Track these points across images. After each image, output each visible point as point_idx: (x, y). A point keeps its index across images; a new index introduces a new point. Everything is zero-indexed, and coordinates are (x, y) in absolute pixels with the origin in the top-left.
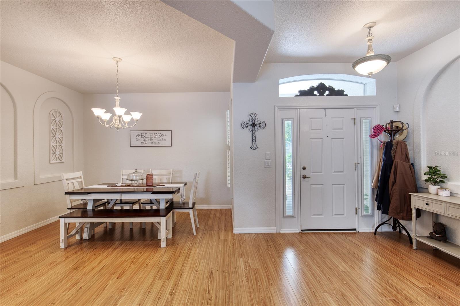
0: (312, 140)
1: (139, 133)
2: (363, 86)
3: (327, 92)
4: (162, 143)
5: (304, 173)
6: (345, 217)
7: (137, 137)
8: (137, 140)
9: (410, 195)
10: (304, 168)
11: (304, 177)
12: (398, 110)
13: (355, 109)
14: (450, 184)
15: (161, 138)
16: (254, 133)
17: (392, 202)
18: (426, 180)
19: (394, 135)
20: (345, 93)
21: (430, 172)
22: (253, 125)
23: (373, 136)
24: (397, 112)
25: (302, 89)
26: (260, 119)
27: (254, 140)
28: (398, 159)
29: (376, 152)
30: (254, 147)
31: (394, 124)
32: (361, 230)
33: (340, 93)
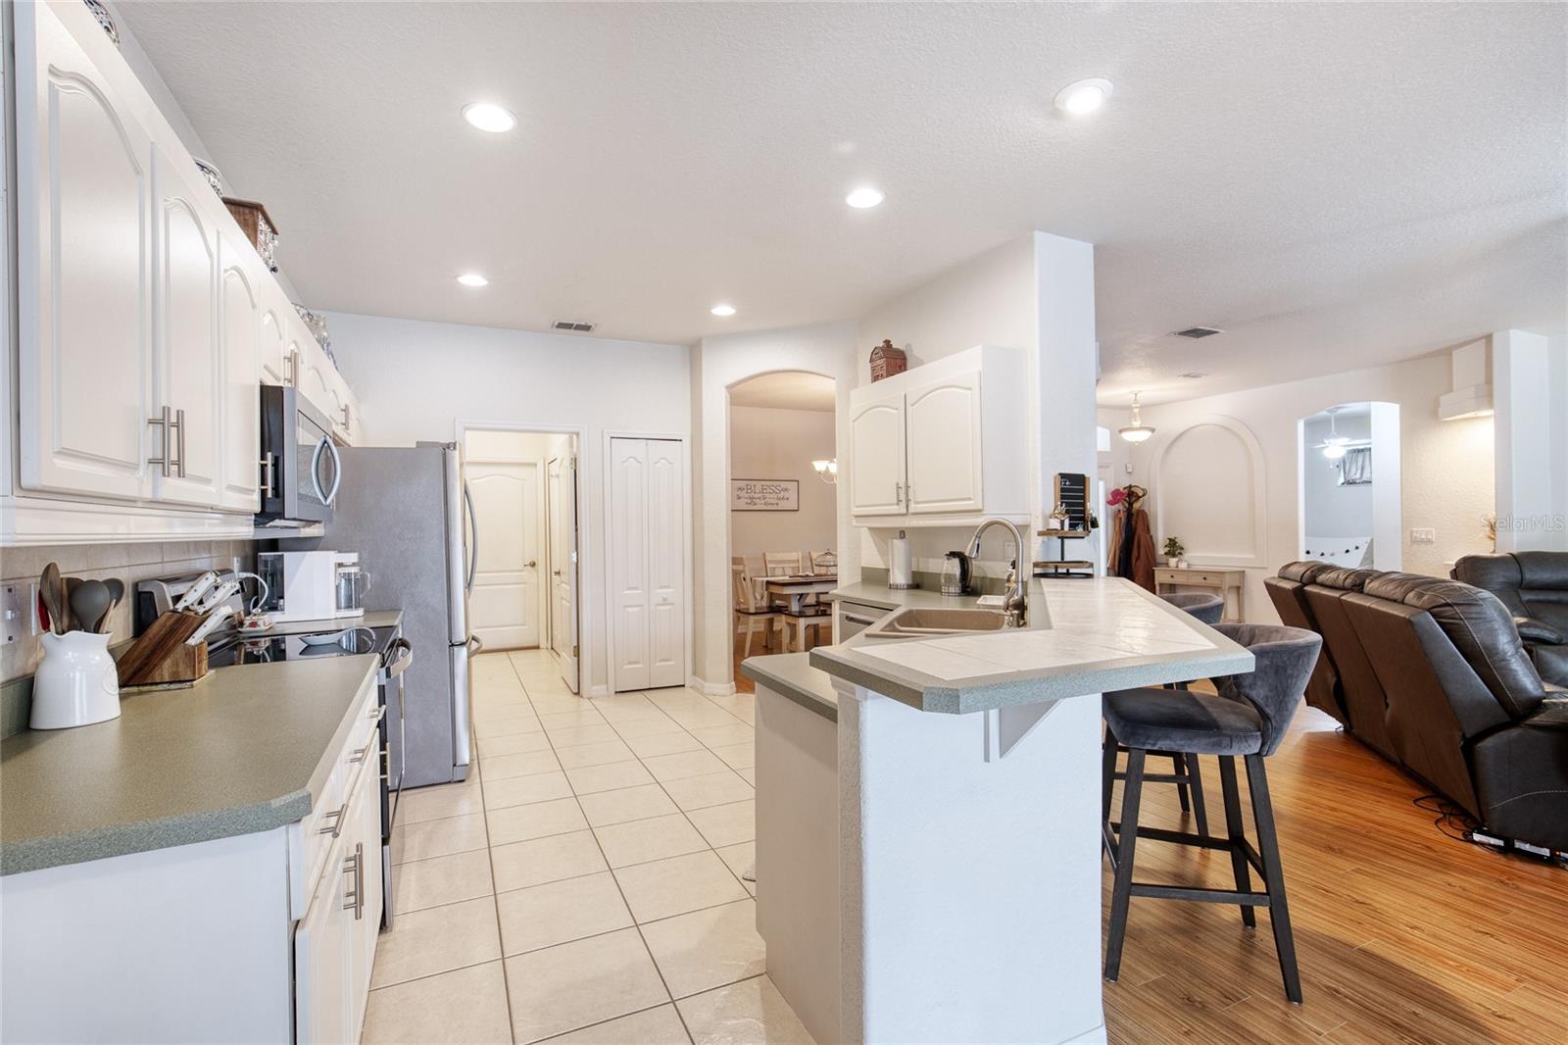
1: (744, 484)
4: (783, 505)
7: (739, 493)
8: (739, 498)
12: (1130, 470)
14: (1186, 556)
15: (781, 495)
18: (1165, 554)
21: (1168, 544)
23: (1110, 503)
24: (1130, 473)
28: (1140, 531)
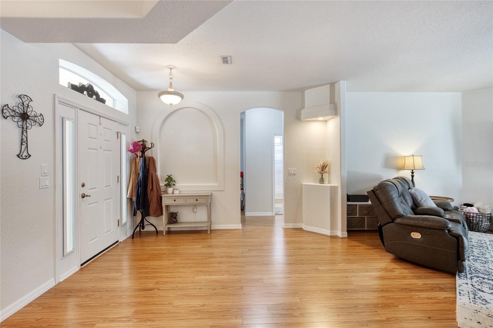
0: (90, 150)
3: (94, 97)
5: (83, 191)
6: (112, 232)
9: (161, 197)
11: (84, 197)
12: (138, 131)
13: (118, 123)
16: (24, 130)
18: (165, 185)
22: (24, 116)
24: (137, 132)
25: (73, 83)
26: (35, 108)
27: (24, 142)
30: (24, 155)
32: (121, 240)
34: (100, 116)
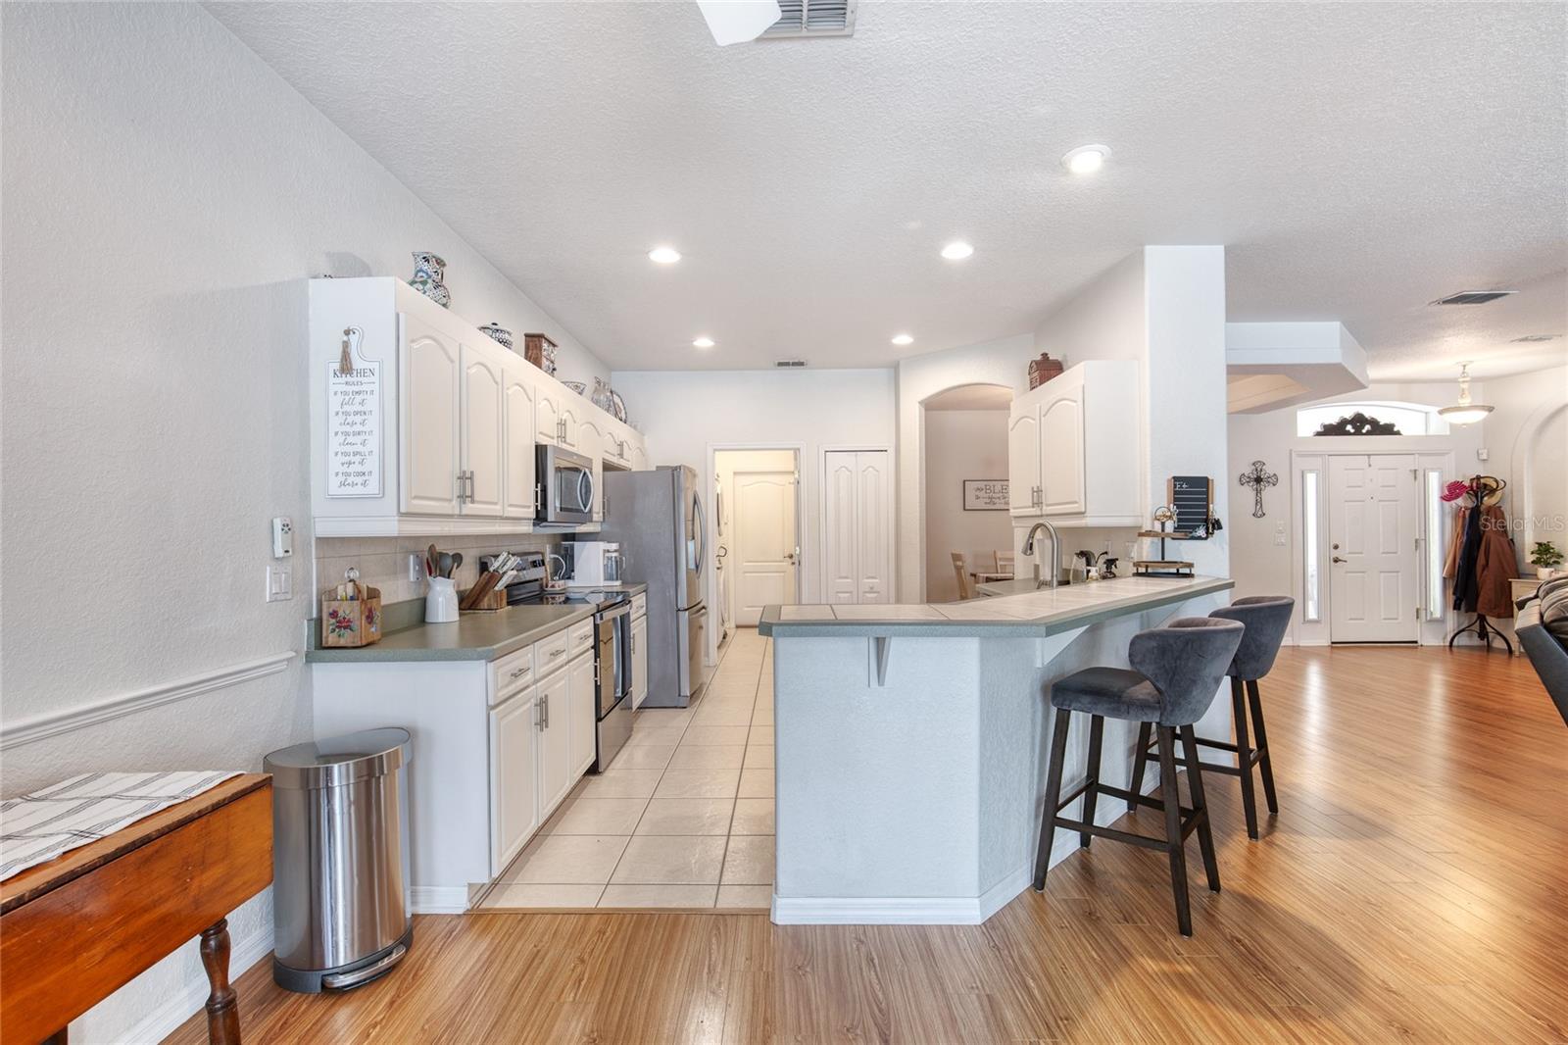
0: (1347, 503)
1: (982, 485)
2: (1424, 415)
3: (1368, 427)
5: (1335, 554)
6: (1401, 623)
7: (978, 493)
8: (978, 498)
9: (1510, 582)
10: (1336, 547)
11: (1336, 560)
12: (1484, 457)
13: (1417, 456)
16: (1258, 492)
17: (1482, 593)
18: (1533, 562)
19: (1482, 498)
20: (1395, 429)
21: (1539, 550)
22: (1258, 480)
23: (1445, 498)
24: (1483, 460)
25: (1327, 423)
26: (1269, 470)
27: (1259, 502)
29: (1449, 522)
30: (1259, 514)
31: (1482, 481)
32: (1425, 642)
33: (1388, 430)
34: (1369, 455)
